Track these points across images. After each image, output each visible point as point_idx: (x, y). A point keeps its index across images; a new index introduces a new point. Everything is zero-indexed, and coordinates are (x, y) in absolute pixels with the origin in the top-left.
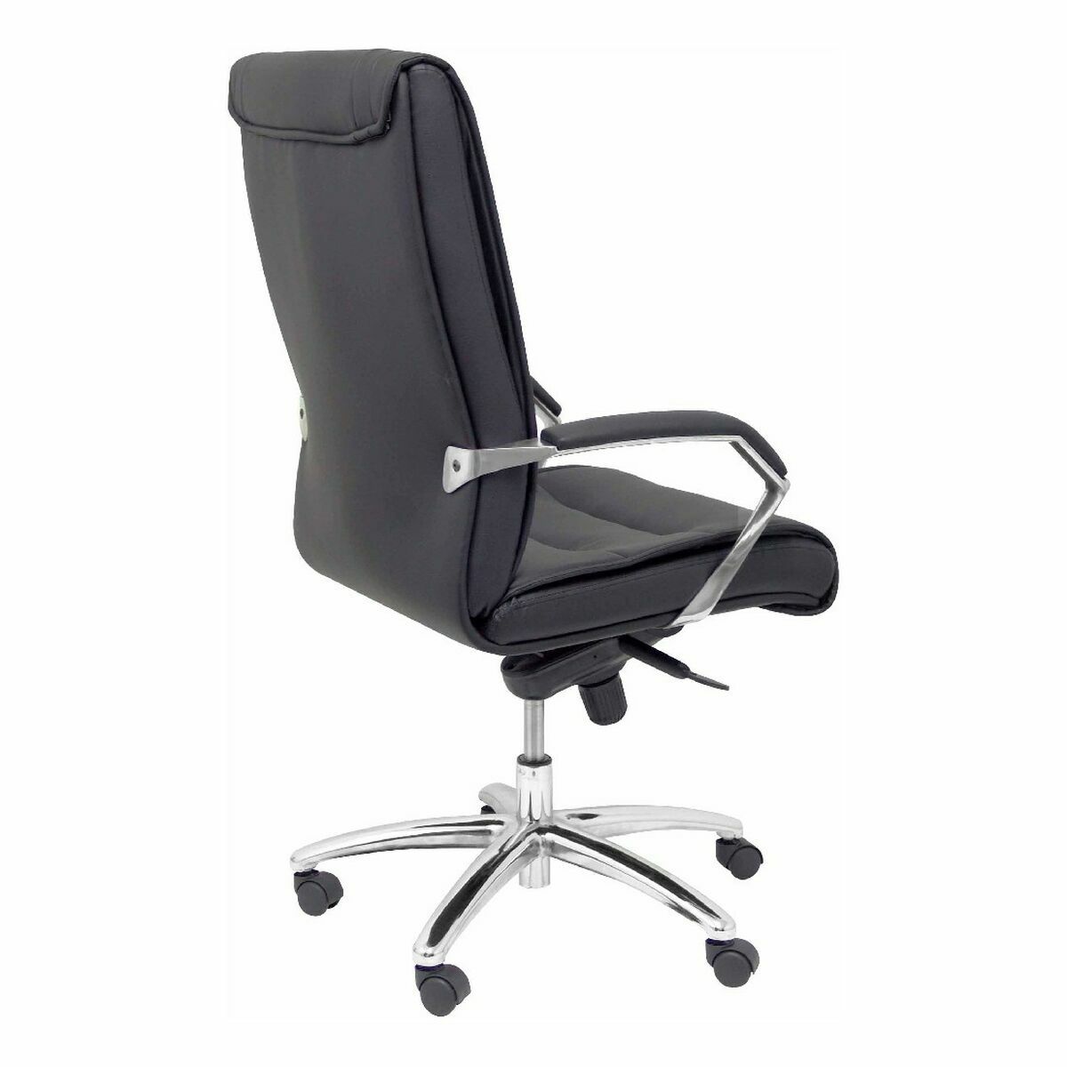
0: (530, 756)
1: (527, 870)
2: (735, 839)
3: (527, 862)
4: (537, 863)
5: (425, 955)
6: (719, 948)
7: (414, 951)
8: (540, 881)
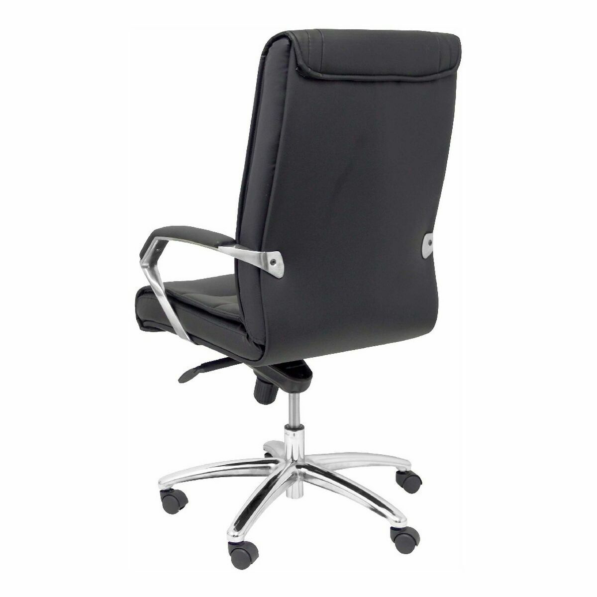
0: (292, 425)
1: (290, 489)
2: (406, 471)
3: (290, 484)
4: (296, 484)
5: (234, 536)
6: (398, 532)
7: (228, 533)
8: (298, 494)
